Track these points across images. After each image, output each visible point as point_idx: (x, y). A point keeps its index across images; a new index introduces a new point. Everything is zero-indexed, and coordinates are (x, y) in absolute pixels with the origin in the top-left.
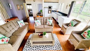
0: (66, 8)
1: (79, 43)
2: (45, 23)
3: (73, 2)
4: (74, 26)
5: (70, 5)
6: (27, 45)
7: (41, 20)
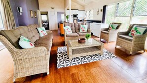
0: (98, 14)
1: (132, 43)
2: (77, 31)
3: (105, 7)
4: (116, 29)
5: (101, 10)
6: (60, 60)
7: (72, 26)
